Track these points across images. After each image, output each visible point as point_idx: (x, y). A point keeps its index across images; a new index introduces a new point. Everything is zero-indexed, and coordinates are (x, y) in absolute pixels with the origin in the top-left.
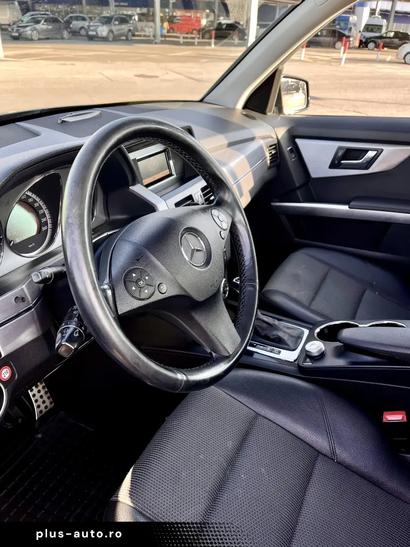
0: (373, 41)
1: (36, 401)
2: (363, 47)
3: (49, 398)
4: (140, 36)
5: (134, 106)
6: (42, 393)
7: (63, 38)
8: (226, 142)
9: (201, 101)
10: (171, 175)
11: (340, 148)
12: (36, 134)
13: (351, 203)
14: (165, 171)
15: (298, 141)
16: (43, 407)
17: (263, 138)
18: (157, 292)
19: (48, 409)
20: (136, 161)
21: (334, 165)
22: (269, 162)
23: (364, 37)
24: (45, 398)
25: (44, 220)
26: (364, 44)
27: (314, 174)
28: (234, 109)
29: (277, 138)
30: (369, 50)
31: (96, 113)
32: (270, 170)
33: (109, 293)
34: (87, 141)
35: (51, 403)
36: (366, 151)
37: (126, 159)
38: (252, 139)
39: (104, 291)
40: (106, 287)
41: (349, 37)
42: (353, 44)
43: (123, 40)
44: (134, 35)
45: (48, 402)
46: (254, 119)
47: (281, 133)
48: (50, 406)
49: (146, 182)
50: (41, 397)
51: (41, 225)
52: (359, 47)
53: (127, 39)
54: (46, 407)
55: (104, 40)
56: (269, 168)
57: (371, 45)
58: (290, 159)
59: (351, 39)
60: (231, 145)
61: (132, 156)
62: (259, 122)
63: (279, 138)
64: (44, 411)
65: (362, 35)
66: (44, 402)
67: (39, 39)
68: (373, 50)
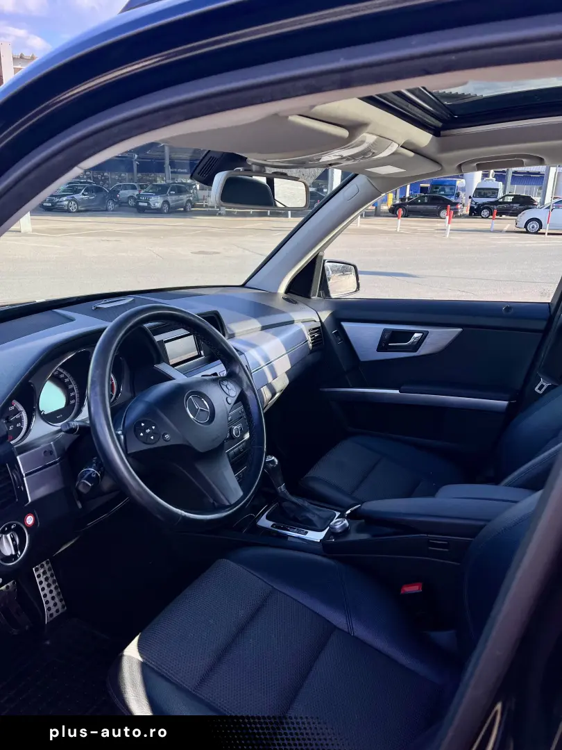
0: (487, 208)
1: (47, 602)
2: (475, 215)
3: (61, 601)
4: (201, 206)
5: (169, 292)
6: (54, 593)
7: (107, 210)
8: (259, 326)
9: (243, 286)
10: (199, 356)
11: (385, 331)
12: (71, 320)
13: (402, 388)
14: (194, 353)
15: (345, 325)
16: (53, 610)
17: (304, 322)
18: (161, 440)
19: (60, 613)
20: (162, 343)
21: (382, 347)
22: (311, 345)
23: (476, 203)
24: (57, 600)
25: (72, 394)
26: (475, 212)
27: (363, 357)
28: (276, 294)
29: (321, 321)
30: (483, 218)
31: (129, 300)
32: (312, 354)
33: (122, 437)
34: (109, 325)
35: (63, 607)
36: (412, 333)
37: (153, 341)
38: (292, 322)
39: (118, 436)
40: (120, 432)
41: (456, 204)
42: (462, 211)
43: (180, 212)
44: (193, 207)
45: (59, 605)
46: (296, 303)
47: (325, 315)
48: (61, 611)
49: (172, 362)
50: (53, 598)
51: (68, 399)
52: (470, 214)
53: (185, 210)
54: (57, 611)
55: (158, 212)
56: (311, 352)
57: (485, 213)
58: (337, 343)
59: (459, 206)
60: (264, 328)
61: (157, 338)
62: (301, 305)
63: (323, 320)
64: (55, 615)
65: (472, 201)
66: (55, 605)
67: (78, 211)
68: (487, 218)
